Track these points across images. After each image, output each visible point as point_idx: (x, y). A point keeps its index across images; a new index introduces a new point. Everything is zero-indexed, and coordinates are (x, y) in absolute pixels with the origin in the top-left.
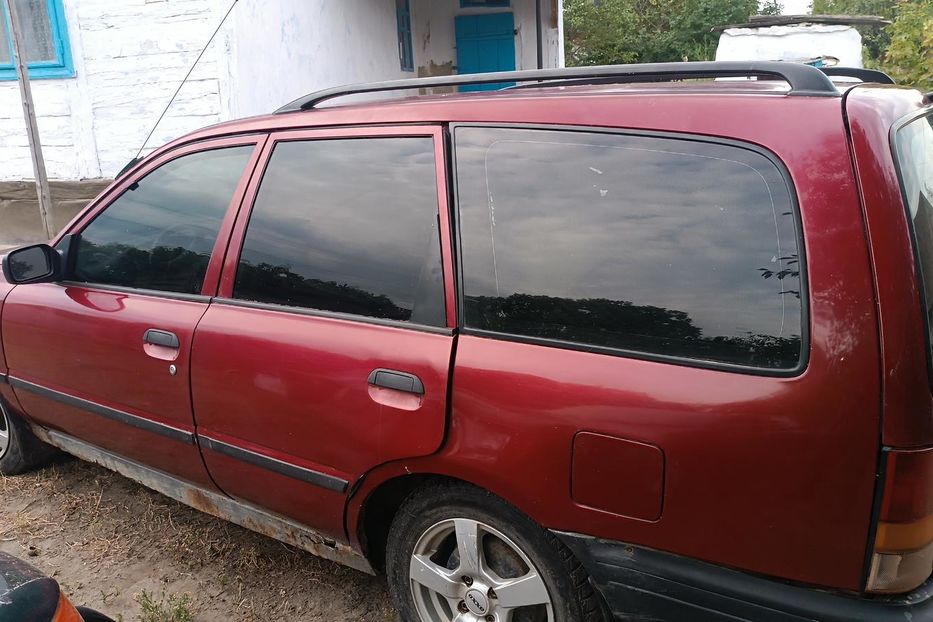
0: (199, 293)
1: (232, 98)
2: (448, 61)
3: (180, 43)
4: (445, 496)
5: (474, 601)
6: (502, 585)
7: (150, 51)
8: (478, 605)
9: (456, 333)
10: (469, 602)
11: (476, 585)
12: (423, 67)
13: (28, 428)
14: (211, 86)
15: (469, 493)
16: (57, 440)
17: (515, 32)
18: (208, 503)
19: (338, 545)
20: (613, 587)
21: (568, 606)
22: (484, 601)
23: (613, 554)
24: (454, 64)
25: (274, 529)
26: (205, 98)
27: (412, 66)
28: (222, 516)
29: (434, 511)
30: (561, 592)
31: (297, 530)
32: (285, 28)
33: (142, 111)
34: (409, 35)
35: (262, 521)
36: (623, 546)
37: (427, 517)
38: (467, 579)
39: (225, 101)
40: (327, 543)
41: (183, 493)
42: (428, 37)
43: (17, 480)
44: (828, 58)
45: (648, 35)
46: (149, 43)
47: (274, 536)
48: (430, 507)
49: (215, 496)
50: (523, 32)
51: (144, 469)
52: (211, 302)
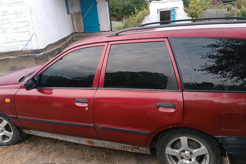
0: (91, 87)
1: (33, 26)
2: (79, 11)
3: (15, 11)
4: (177, 132)
5: (186, 156)
6: (195, 151)
7: (6, 14)
8: (187, 157)
9: (182, 91)
10: (185, 157)
11: (186, 152)
12: (72, 13)
13: (21, 130)
14: (27, 23)
15: (185, 130)
16: (33, 133)
17: (97, 3)
18: (93, 143)
19: (140, 148)
20: (230, 147)
21: (214, 153)
22: (189, 155)
23: (230, 139)
24: (80, 12)
25: (116, 147)
26: (25, 27)
27: (69, 13)
28: (97, 146)
29: (174, 136)
30: (212, 150)
31: (125, 146)
32: (43, 5)
33: (5, 32)
34: (68, 4)
35: (112, 145)
36: (232, 137)
37: (171, 138)
38: (183, 151)
39: (31, 28)
40: (136, 148)
41: (84, 141)
42: (73, 5)
43: (16, 146)
44: (176, 7)
45: (123, 2)
46: (5, 12)
47: (117, 149)
48: (173, 135)
49: (95, 141)
50: (99, 3)
51: (68, 137)
52: (97, 89)
